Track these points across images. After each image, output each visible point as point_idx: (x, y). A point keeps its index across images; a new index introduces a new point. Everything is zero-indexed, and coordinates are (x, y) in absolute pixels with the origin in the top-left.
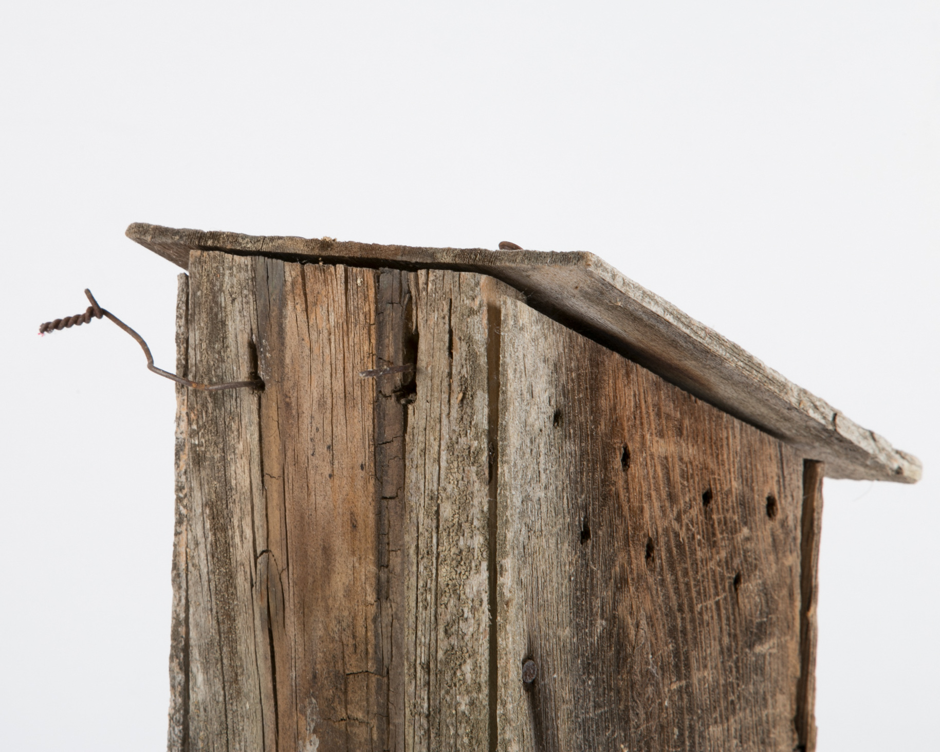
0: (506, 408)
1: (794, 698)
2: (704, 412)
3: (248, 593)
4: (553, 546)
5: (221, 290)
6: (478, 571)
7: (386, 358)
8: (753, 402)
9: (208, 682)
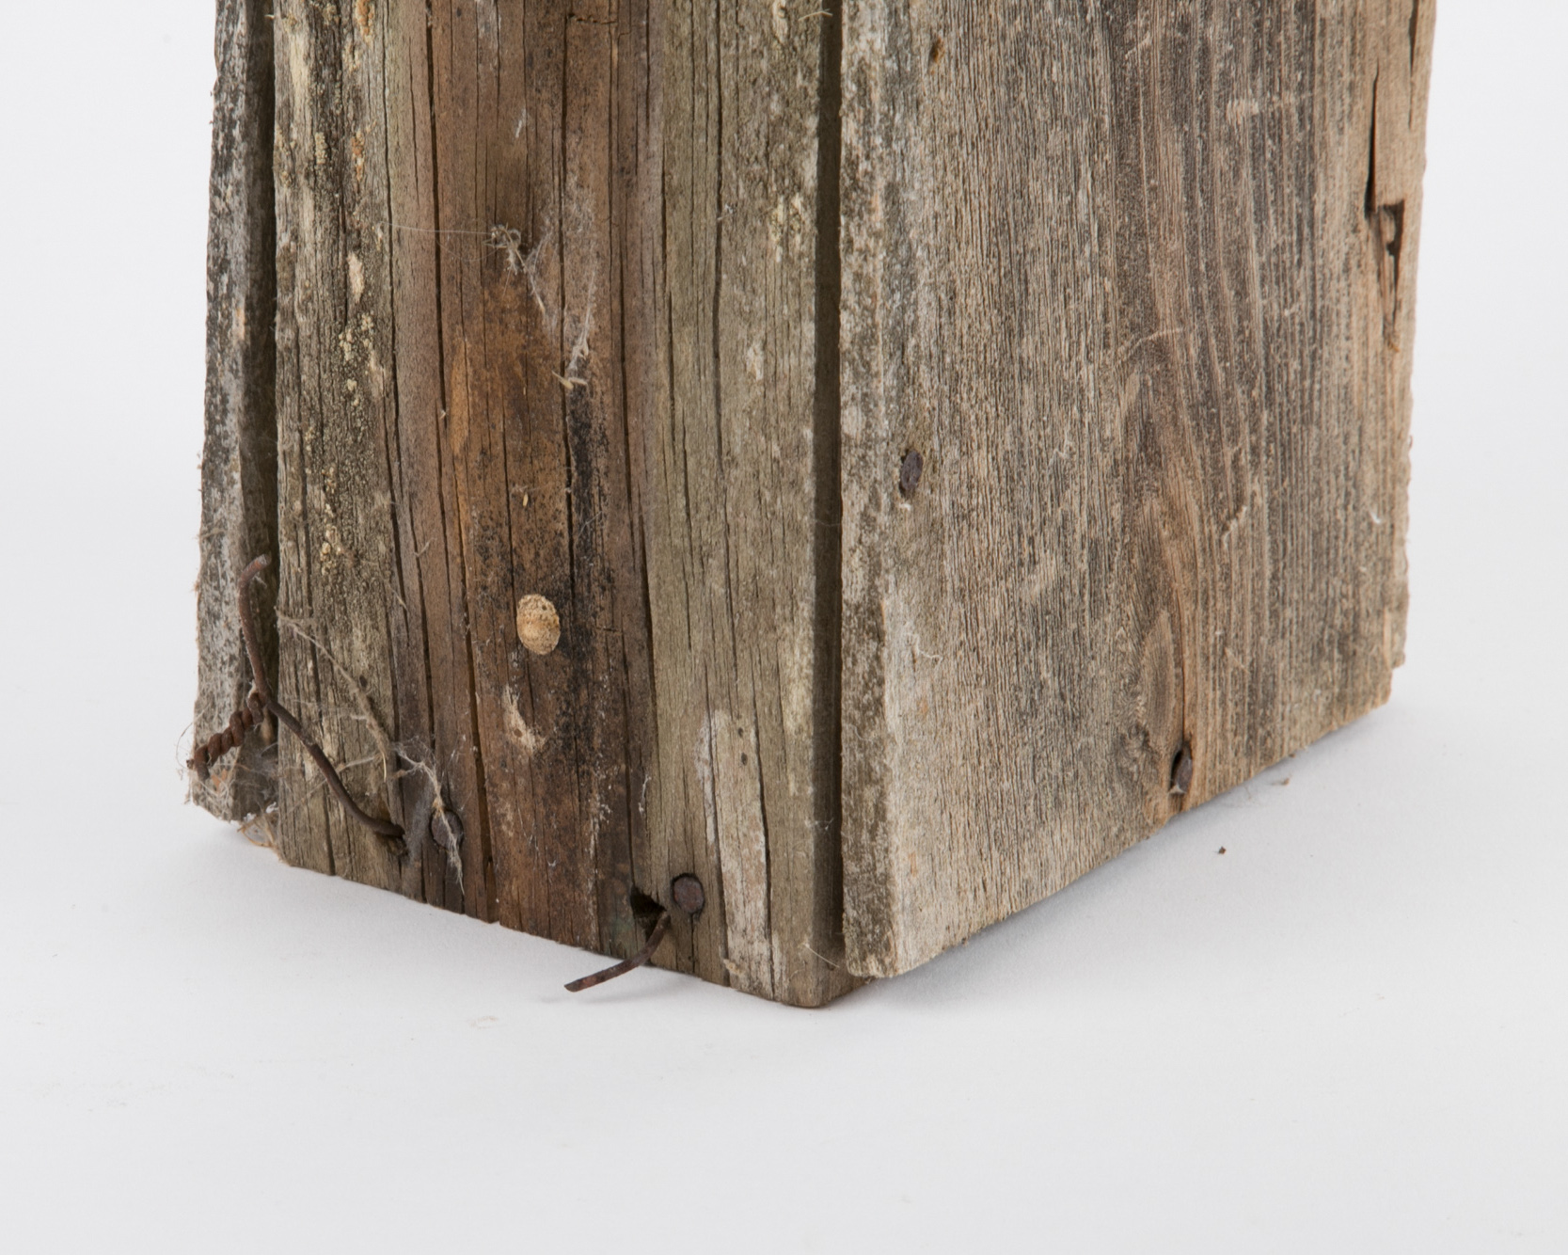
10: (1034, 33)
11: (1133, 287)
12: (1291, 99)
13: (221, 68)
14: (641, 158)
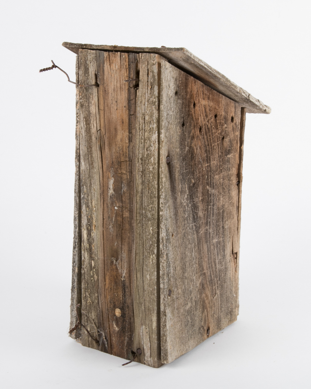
0: (162, 90)
1: (237, 169)
2: (215, 93)
3: (95, 141)
4: (175, 127)
5: (87, 60)
6: (155, 134)
7: (131, 77)
8: (228, 91)
9: (85, 165)
10: (186, 232)
11: (200, 265)
12: (221, 239)
13: (75, 235)
14: (132, 249)
